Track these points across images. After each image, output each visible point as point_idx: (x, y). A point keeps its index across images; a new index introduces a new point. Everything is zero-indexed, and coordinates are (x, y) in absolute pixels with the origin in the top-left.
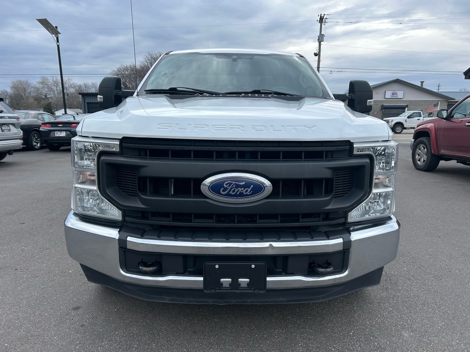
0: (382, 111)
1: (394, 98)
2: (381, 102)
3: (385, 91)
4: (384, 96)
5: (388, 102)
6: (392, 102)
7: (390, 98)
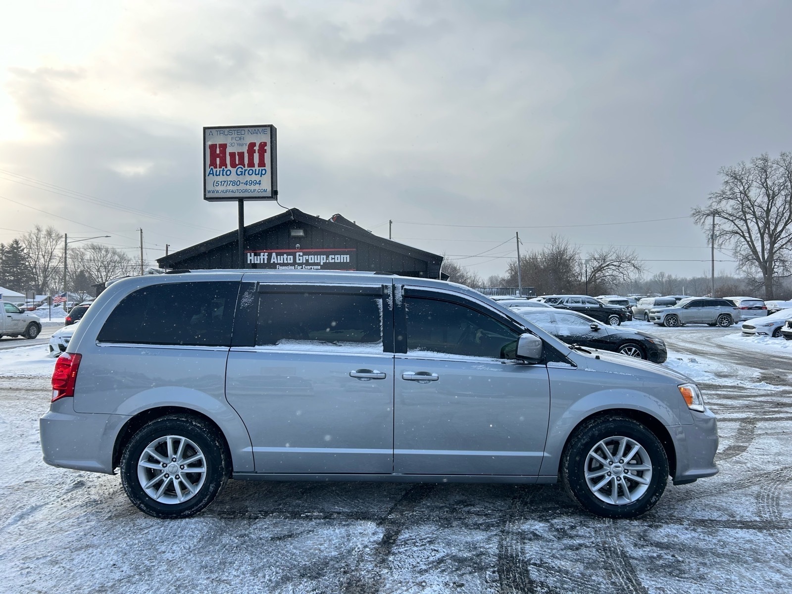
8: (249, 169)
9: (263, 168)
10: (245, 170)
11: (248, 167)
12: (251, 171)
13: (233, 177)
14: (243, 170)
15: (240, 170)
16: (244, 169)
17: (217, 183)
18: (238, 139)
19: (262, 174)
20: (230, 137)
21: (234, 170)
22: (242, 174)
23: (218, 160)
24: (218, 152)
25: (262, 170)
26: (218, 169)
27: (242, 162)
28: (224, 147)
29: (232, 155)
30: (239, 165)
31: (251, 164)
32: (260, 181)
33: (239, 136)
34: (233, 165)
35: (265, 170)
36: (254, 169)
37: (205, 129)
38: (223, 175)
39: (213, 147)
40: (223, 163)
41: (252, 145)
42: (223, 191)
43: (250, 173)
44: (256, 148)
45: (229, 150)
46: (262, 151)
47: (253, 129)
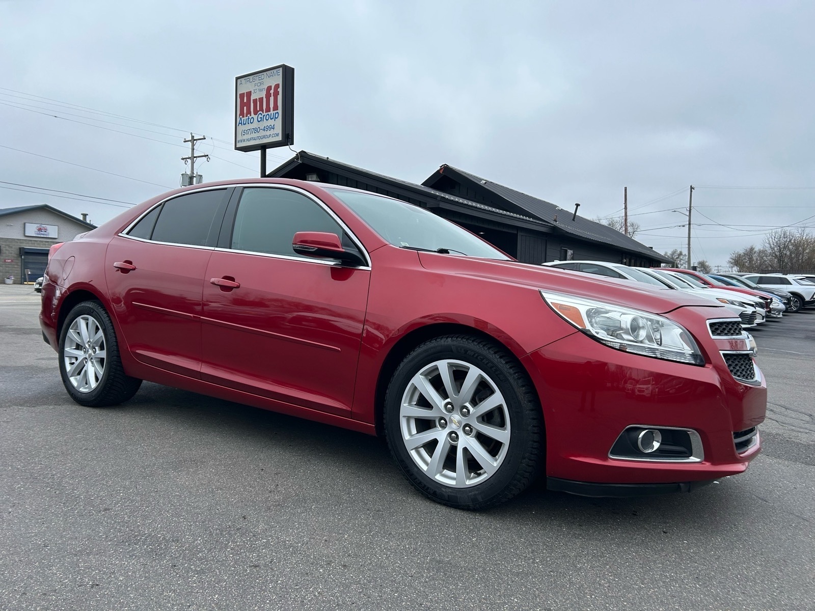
0: (20, 259)
1: (42, 236)
2: (18, 243)
3: (25, 224)
4: (23, 232)
5: (32, 244)
6: (38, 244)
7: (35, 235)
8: (267, 113)
9: (276, 111)
10: (264, 116)
11: (266, 112)
12: (268, 116)
13: (255, 125)
14: (262, 116)
15: (260, 116)
16: (263, 114)
17: (245, 132)
18: (259, 84)
19: (275, 118)
20: (254, 83)
21: (255, 117)
22: (261, 120)
23: (245, 108)
24: (245, 101)
25: (276, 113)
26: (245, 118)
27: (261, 109)
28: (249, 94)
29: (255, 101)
30: (259, 111)
31: (268, 110)
32: (274, 125)
33: (260, 81)
34: (255, 113)
35: (278, 113)
36: (269, 113)
37: (237, 79)
38: (248, 123)
39: (242, 96)
40: (249, 112)
41: (269, 88)
42: (248, 140)
43: (267, 119)
44: (272, 92)
45: (253, 98)
46: (276, 94)
47: (270, 72)
